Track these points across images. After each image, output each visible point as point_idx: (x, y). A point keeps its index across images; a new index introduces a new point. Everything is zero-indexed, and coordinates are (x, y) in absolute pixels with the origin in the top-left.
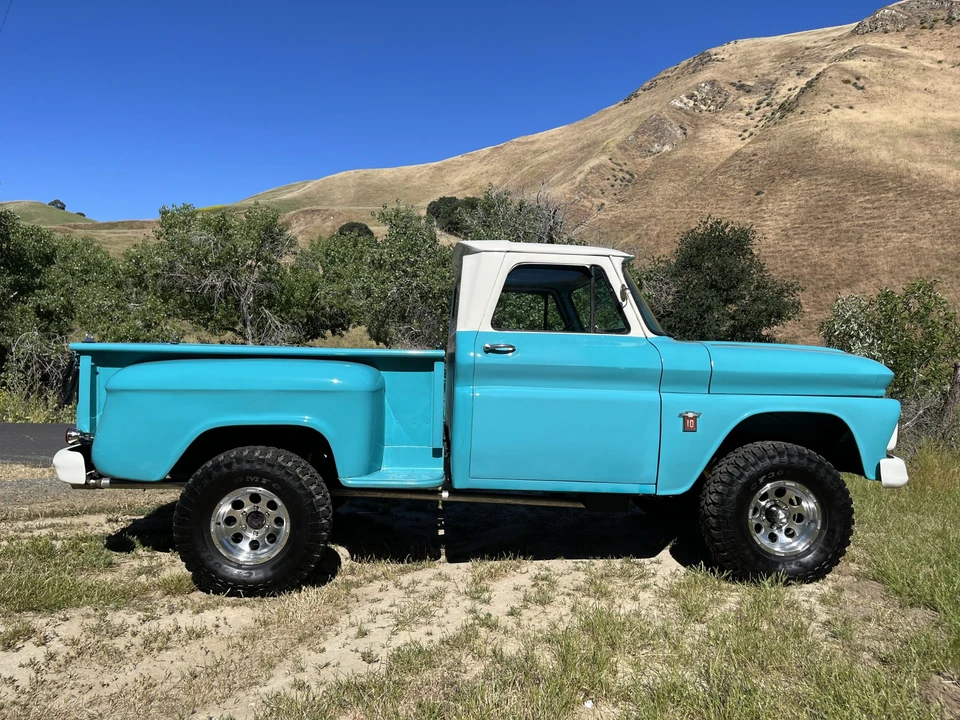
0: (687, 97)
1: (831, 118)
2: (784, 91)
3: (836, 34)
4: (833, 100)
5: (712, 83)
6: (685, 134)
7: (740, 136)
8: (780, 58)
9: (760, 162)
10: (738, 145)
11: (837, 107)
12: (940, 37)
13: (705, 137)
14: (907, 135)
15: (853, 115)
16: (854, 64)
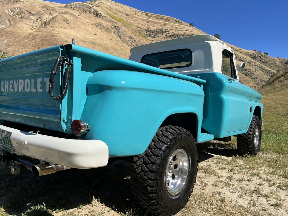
0: (11, 11)
1: (60, 30)
2: (45, 18)
3: (59, 6)
4: (60, 25)
5: (20, 9)
6: (10, 23)
7: (31, 28)
8: (42, 7)
9: (39, 38)
10: (31, 31)
11: (61, 27)
12: (88, 16)
13: (19, 26)
14: (80, 40)
15: (66, 31)
16: (66, 16)
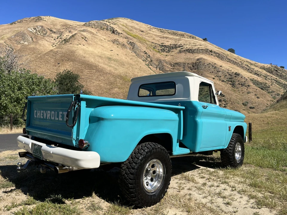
0: (34, 29)
1: (78, 47)
2: (65, 36)
3: (79, 24)
4: (79, 42)
5: (42, 27)
6: (32, 40)
7: (52, 45)
8: (63, 26)
9: (59, 55)
10: (52, 48)
11: (80, 44)
12: (105, 33)
13: (41, 43)
14: (97, 56)
15: (85, 47)
16: (85, 34)
